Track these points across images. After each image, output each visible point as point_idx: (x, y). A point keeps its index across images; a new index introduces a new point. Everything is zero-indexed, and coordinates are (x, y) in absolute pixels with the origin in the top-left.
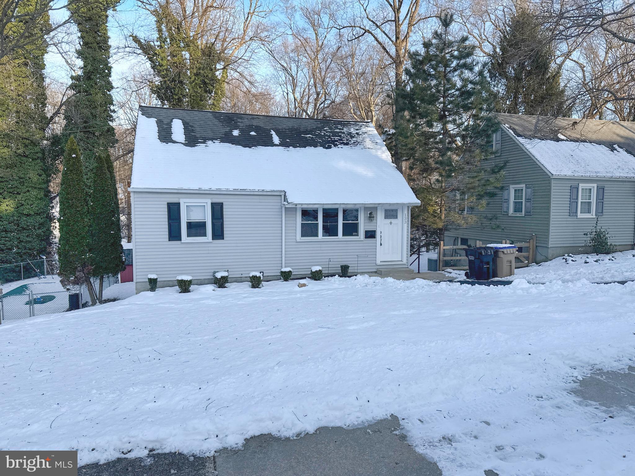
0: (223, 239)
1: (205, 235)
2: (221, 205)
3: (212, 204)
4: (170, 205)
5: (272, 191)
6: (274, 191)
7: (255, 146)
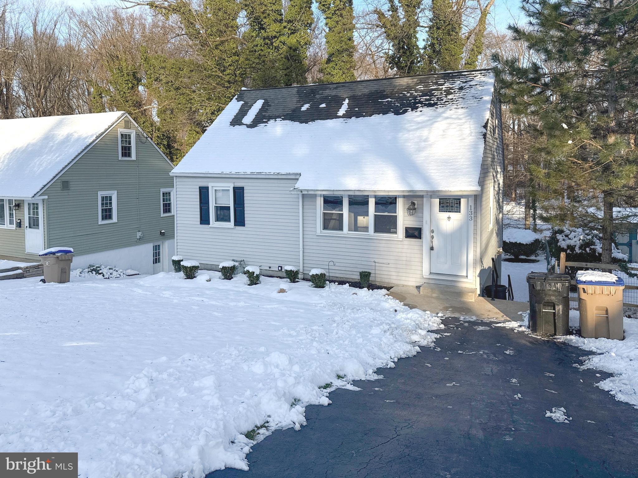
0: (244, 226)
1: (229, 220)
2: (242, 189)
3: (234, 188)
4: (201, 189)
5: (287, 174)
6: (289, 174)
7: (313, 120)
